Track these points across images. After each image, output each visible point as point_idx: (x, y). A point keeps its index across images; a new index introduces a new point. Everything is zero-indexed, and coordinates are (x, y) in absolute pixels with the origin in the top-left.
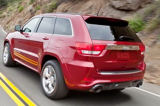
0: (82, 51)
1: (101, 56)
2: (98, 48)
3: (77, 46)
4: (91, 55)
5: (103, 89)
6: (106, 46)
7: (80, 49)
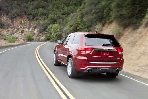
0: (81, 52)
1: (91, 53)
2: (89, 50)
3: (79, 49)
4: (86, 53)
5: (92, 71)
6: (93, 49)
7: (80, 51)
